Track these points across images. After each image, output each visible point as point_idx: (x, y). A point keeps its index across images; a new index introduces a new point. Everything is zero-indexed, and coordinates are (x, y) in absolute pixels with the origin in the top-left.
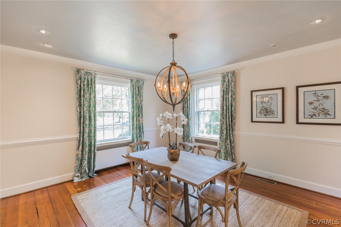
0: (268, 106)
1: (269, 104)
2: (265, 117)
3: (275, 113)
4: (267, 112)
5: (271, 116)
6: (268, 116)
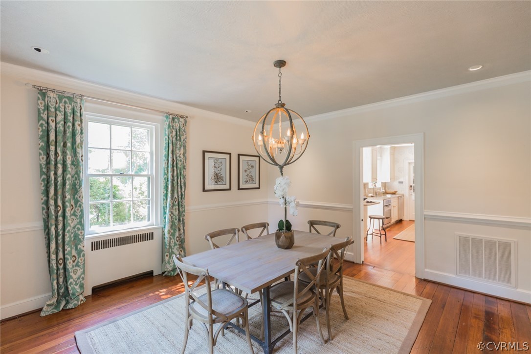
0: (219, 172)
1: (219, 169)
2: (216, 184)
3: (224, 179)
4: (218, 179)
5: (221, 183)
6: (219, 183)
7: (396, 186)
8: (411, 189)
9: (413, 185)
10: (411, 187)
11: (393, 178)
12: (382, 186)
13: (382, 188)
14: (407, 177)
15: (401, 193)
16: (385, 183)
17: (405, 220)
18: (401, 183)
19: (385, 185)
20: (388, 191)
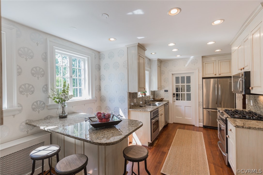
7: (162, 94)
8: (174, 97)
9: (175, 93)
10: (174, 94)
11: (160, 87)
12: (151, 94)
13: (151, 96)
14: (171, 86)
15: (167, 100)
16: (154, 91)
17: (170, 123)
18: (166, 91)
19: (153, 93)
20: (157, 98)
